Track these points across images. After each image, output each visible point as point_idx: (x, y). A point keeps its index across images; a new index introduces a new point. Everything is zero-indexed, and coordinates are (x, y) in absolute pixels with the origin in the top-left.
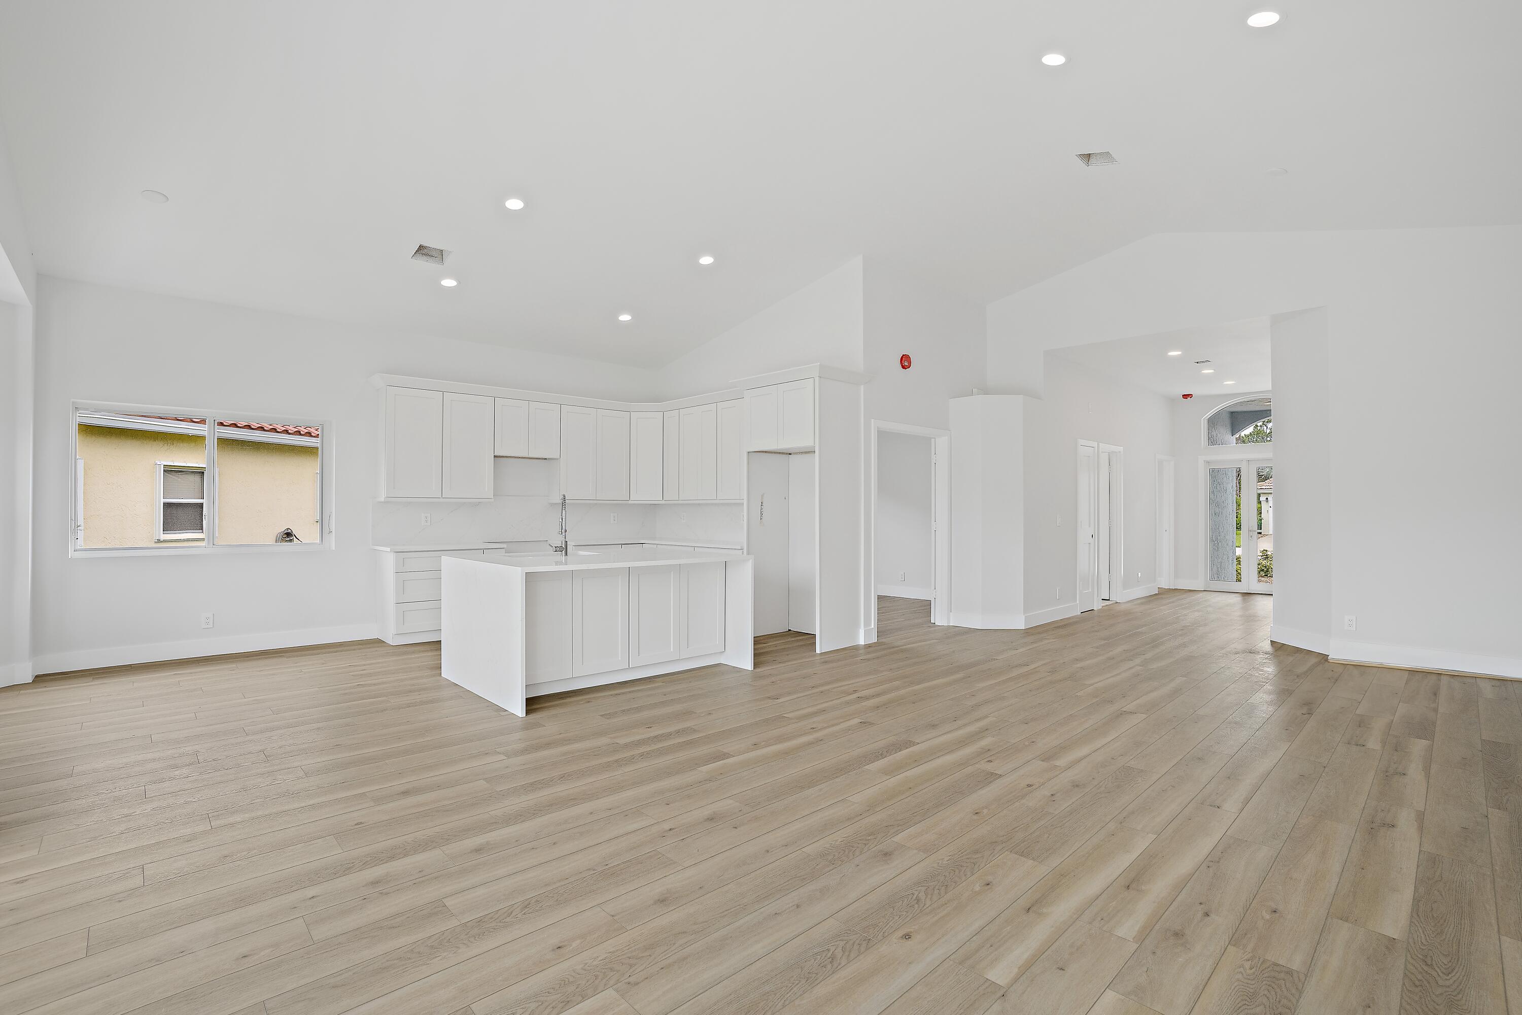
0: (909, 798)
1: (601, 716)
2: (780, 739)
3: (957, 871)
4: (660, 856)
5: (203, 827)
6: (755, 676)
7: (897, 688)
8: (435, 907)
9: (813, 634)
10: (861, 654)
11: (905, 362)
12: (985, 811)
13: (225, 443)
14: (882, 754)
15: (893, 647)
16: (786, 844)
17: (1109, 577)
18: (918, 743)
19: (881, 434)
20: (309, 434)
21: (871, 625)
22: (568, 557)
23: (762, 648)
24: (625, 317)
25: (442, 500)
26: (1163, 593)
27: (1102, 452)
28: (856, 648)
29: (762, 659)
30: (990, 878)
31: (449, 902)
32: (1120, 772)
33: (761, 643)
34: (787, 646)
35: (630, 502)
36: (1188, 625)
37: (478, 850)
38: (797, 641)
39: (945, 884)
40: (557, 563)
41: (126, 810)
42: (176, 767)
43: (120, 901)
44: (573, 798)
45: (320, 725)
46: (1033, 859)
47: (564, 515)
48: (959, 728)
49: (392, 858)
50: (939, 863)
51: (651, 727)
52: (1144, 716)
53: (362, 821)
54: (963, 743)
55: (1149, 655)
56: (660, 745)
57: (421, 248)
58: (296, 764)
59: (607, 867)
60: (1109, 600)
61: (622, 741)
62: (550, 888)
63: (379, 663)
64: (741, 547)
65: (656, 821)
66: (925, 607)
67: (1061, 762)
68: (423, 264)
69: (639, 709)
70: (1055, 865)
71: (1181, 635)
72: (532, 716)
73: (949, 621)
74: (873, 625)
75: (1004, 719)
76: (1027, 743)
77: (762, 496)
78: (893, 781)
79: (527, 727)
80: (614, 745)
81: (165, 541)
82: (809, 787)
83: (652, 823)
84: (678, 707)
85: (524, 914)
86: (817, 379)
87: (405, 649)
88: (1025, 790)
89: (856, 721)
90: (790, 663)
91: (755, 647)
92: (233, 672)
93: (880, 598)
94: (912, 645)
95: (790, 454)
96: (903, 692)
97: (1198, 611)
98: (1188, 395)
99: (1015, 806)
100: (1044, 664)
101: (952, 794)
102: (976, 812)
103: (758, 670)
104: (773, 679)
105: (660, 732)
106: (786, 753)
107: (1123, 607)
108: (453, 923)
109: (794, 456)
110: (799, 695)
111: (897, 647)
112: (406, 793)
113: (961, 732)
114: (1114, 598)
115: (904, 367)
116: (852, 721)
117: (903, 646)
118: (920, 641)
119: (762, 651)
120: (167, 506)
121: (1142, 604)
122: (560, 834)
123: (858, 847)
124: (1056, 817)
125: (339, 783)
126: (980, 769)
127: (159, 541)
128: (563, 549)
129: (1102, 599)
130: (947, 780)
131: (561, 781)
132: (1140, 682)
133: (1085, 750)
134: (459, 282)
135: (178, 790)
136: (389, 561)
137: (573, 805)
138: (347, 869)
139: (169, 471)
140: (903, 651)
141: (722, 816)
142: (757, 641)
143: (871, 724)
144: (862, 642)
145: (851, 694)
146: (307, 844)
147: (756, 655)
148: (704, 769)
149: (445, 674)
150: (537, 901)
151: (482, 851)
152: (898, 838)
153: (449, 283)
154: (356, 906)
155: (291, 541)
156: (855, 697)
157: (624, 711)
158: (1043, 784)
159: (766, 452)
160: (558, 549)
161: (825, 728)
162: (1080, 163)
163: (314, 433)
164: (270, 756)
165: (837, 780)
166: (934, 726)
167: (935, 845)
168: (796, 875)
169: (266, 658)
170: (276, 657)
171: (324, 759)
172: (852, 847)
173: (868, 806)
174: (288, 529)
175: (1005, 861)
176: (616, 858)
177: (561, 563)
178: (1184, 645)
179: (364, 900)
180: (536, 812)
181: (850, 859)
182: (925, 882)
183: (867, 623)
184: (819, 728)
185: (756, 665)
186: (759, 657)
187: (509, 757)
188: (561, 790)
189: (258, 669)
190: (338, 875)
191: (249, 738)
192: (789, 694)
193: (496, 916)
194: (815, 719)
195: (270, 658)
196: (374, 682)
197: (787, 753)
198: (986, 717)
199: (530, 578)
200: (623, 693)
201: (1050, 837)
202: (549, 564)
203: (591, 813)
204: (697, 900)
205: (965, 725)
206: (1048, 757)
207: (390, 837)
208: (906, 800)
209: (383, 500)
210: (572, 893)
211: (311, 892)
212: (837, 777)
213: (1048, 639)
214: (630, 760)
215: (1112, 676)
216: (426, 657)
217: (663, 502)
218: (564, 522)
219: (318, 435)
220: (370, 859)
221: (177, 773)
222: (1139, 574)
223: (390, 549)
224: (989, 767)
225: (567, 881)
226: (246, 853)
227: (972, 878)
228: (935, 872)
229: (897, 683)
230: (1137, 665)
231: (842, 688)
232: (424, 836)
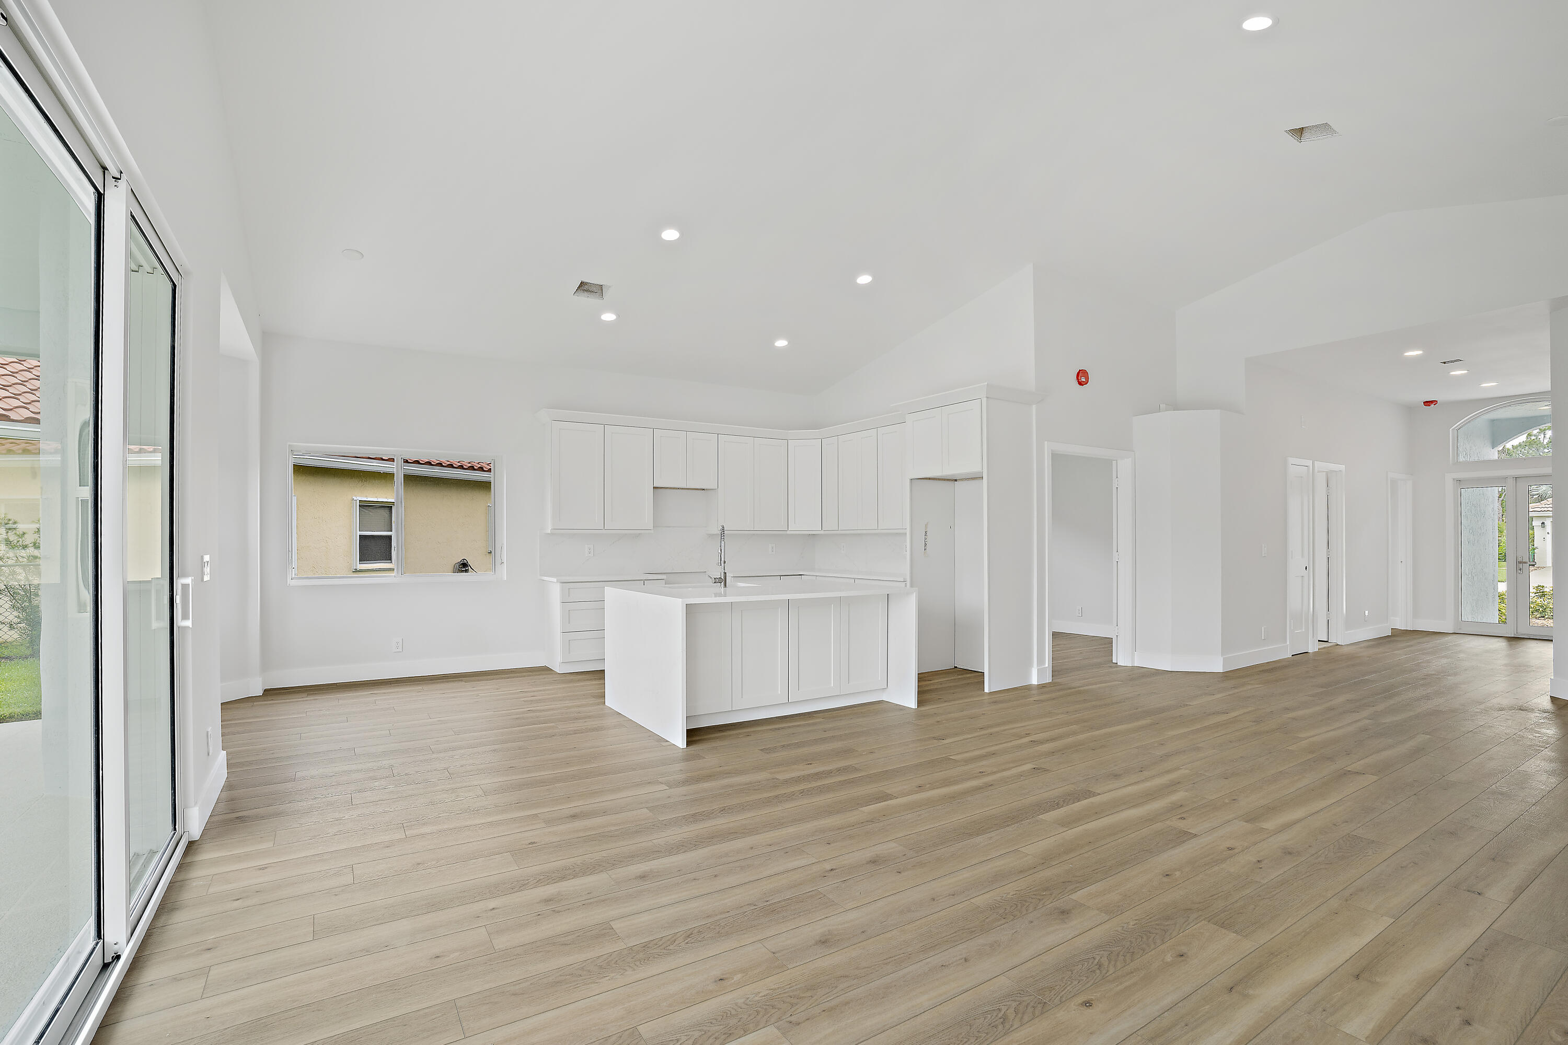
0: (1089, 853)
1: (762, 750)
2: (946, 782)
3: (1145, 937)
4: (821, 896)
5: (399, 835)
6: (919, 715)
7: (1074, 733)
8: (603, 929)
9: (981, 672)
10: (1034, 694)
11: (1082, 377)
12: (1178, 873)
13: (410, 479)
14: (1058, 804)
15: (1070, 688)
16: (953, 894)
17: (1328, 615)
18: (1099, 794)
19: (1055, 457)
20: (481, 469)
21: (1045, 664)
22: (727, 589)
23: (926, 685)
24: (781, 343)
25: (604, 531)
26: (1397, 635)
27: (1319, 472)
28: (1028, 688)
29: (927, 696)
30: (1184, 949)
31: (616, 925)
32: (1344, 841)
33: (925, 681)
34: (952, 684)
35: (788, 532)
36: (1433, 673)
37: (643, 877)
38: (965, 679)
39: (1131, 951)
40: (716, 595)
41: (337, 814)
42: (375, 779)
43: (336, 895)
44: (733, 831)
45: (496, 747)
46: (1236, 932)
47: (723, 545)
48: (1146, 780)
49: (563, 878)
50: (1123, 927)
51: (811, 764)
52: (1375, 778)
53: (535, 841)
54: (1150, 796)
55: (1381, 707)
56: (819, 783)
57: (582, 284)
58: (476, 783)
59: (768, 903)
60: (1327, 642)
61: (782, 777)
62: (711, 920)
63: (548, 690)
64: (904, 579)
65: (817, 861)
66: (1106, 644)
67: (1270, 825)
68: (585, 300)
69: (798, 745)
70: (1262, 942)
71: (1422, 685)
72: (693, 748)
73: (1133, 661)
74: (1047, 663)
75: (1199, 772)
76: (1227, 801)
77: (926, 526)
78: (1070, 833)
79: (688, 758)
80: (773, 780)
81: (361, 571)
82: (978, 835)
83: (814, 862)
84: (838, 745)
85: (687, 943)
86: (984, 400)
87: (572, 677)
88: (1225, 853)
89: (1029, 766)
90: (957, 702)
91: (920, 684)
92: (420, 694)
93: (1055, 635)
94: (1090, 687)
95: (956, 480)
96: (1081, 737)
97: (1445, 657)
98: (1432, 402)
99: (1213, 870)
100: (1247, 713)
101: (1139, 852)
102: (1167, 873)
103: (922, 709)
104: (938, 719)
105: (821, 769)
106: (952, 797)
107: (1346, 650)
108: (620, 946)
109: (960, 482)
110: (966, 737)
111: (1075, 688)
112: (574, 817)
113: (1148, 784)
114: (1333, 640)
115: (1080, 384)
116: (1024, 766)
117: (1079, 687)
118: (1101, 682)
119: (928, 688)
120: (362, 538)
121: (1368, 647)
122: (721, 867)
123: (1031, 903)
124: (1264, 887)
125: (514, 803)
126: (1172, 827)
127: (356, 571)
128: (723, 580)
129: (1319, 641)
130: (1133, 835)
131: (722, 814)
132: (1369, 737)
133: (1298, 813)
134: (618, 316)
135: (378, 799)
136: (555, 591)
137: (732, 839)
138: (522, 885)
139: (365, 506)
140: (1080, 692)
141: (885, 859)
142: (922, 677)
143: (1046, 770)
144: (1034, 681)
145: (1022, 738)
146: (488, 858)
147: (921, 693)
148: (866, 809)
149: (609, 702)
150: (699, 932)
151: (647, 878)
152: (1077, 896)
153: (608, 317)
154: (531, 921)
155: (466, 571)
156: (1027, 741)
157: (783, 746)
158: (1247, 848)
159: (929, 479)
160: (718, 581)
161: (995, 773)
162: (1291, 140)
163: (486, 467)
164: (453, 774)
165: (1008, 829)
166: (1116, 776)
167: (1119, 906)
168: (964, 926)
169: (448, 682)
170: (456, 681)
171: (500, 780)
172: (1025, 901)
173: (1042, 859)
174: (464, 559)
175: (1202, 931)
176: (776, 895)
177: (720, 595)
178: (1428, 697)
179: (539, 916)
180: (697, 843)
181: (1023, 914)
182: (1108, 946)
183: (1041, 661)
184: (989, 772)
185: (920, 703)
186: (923, 695)
187: (670, 787)
188: (721, 823)
189: (442, 692)
190: (515, 890)
191: (434, 756)
192: (956, 735)
193: (661, 943)
194: (984, 763)
195: (451, 681)
196: (542, 708)
197: (954, 797)
198: (1177, 769)
199: (690, 609)
200: (783, 728)
201: (1257, 909)
202: (708, 596)
203: (752, 848)
204: (859, 945)
205: (1153, 777)
206: (1253, 817)
207: (560, 858)
208: (1086, 855)
209: (549, 531)
210: (733, 926)
211: (492, 904)
212: (1008, 826)
213: (1251, 684)
214: (790, 797)
215: (1331, 730)
216: (590, 686)
217: (822, 532)
218: (723, 554)
219: (490, 469)
220: (542, 877)
221: (376, 784)
222: (1367, 612)
223: (557, 580)
224: (1181, 825)
225: (727, 915)
226: (435, 862)
227: (1163, 947)
228: (1119, 936)
229: (1074, 727)
230: (1365, 718)
231: (1014, 731)
232: (591, 859)
